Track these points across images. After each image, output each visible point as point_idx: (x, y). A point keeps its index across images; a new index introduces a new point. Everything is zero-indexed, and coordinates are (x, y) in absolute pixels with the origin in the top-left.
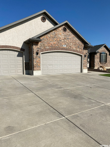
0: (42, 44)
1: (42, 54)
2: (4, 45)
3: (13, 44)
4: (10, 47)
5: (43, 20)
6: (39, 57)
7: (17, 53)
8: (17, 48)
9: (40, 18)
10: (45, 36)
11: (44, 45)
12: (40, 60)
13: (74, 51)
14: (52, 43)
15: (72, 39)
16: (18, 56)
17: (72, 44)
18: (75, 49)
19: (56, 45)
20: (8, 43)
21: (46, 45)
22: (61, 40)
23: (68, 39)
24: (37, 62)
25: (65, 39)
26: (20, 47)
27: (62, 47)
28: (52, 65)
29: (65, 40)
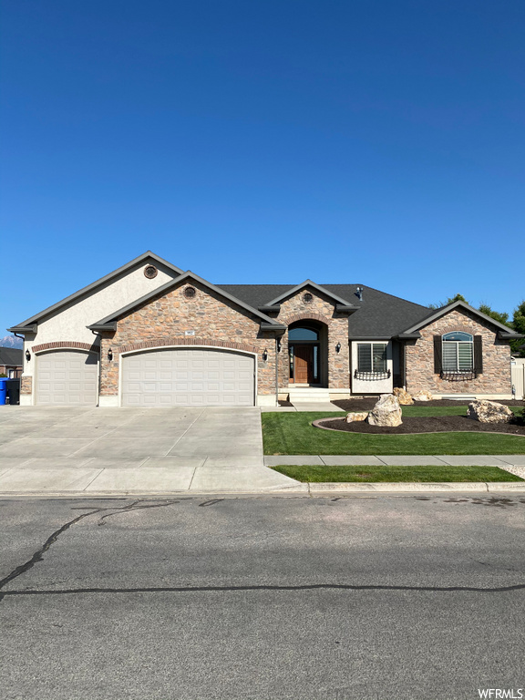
0: (123, 334)
1: (123, 356)
2: (58, 340)
3: (75, 338)
4: (69, 344)
5: (150, 273)
6: (116, 365)
7: (86, 356)
8: (83, 345)
9: (142, 270)
10: (133, 315)
11: (129, 335)
12: (118, 372)
13: (222, 343)
14: (151, 329)
15: (216, 313)
16: (87, 363)
17: (214, 326)
18: (225, 338)
19: (164, 333)
20: (66, 337)
21: (134, 335)
22: (177, 319)
23: (203, 314)
24: (110, 376)
25: (191, 315)
26: (92, 343)
27: (182, 337)
28: (154, 382)
29: (192, 319)
